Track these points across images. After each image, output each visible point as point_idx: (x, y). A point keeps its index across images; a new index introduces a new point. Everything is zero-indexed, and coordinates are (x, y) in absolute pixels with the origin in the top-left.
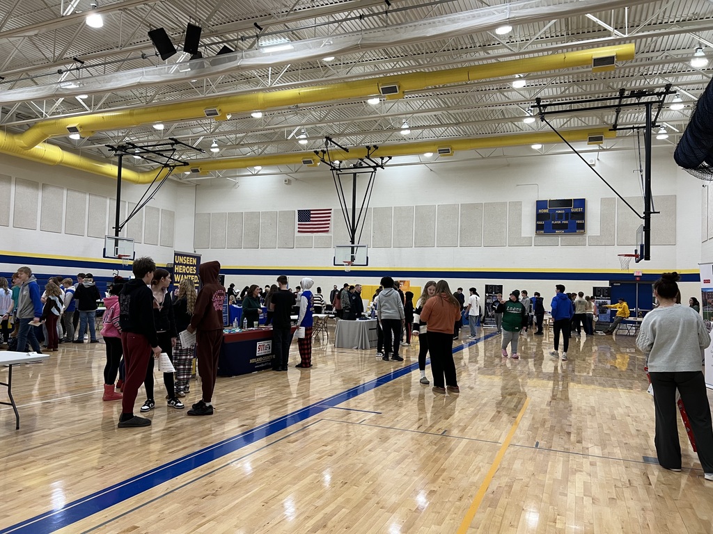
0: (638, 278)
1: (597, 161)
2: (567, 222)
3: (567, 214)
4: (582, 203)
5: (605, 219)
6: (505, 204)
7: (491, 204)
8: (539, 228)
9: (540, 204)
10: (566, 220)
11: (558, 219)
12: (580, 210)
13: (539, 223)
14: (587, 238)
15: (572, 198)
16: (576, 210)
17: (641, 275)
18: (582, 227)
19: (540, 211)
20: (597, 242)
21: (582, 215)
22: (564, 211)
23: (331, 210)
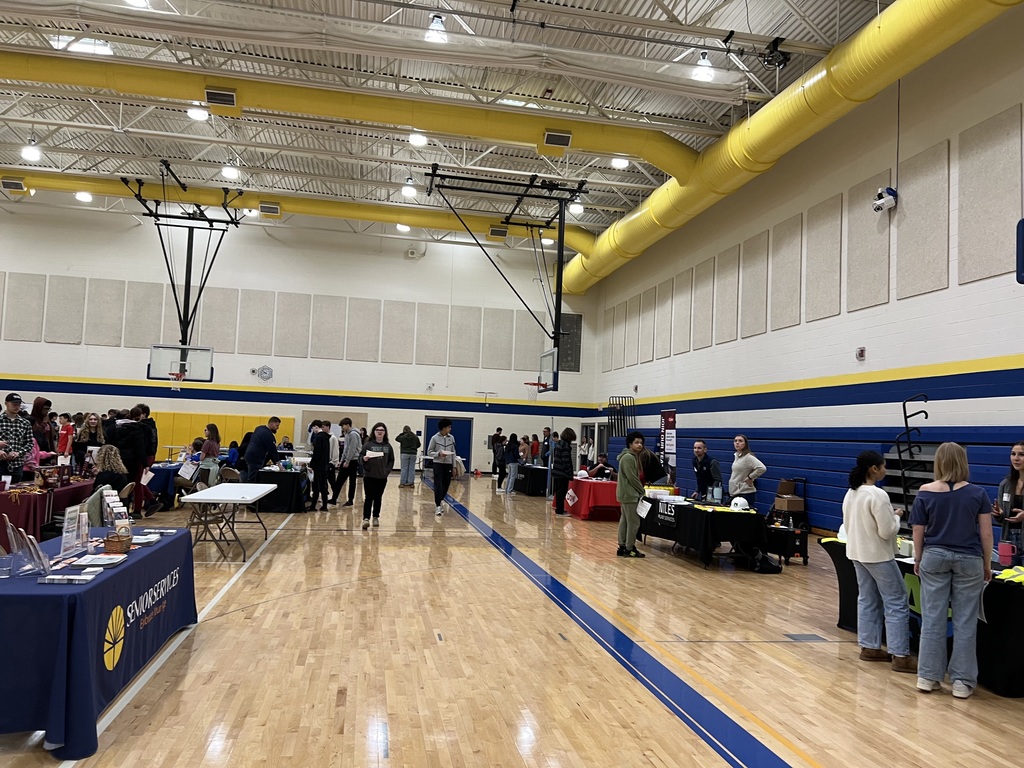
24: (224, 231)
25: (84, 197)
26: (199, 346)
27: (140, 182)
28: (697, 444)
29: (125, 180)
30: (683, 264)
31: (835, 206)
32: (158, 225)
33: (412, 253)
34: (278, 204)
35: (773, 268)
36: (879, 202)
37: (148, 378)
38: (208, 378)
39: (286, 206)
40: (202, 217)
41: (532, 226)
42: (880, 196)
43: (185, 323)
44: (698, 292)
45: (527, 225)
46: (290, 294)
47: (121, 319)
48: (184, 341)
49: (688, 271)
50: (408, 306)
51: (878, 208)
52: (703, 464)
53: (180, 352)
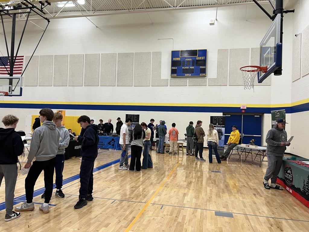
0: (243, 111)
1: (216, 22)
2: (193, 68)
3: (193, 61)
4: (204, 52)
5: (221, 66)
6: (149, 53)
7: (140, 54)
8: (173, 72)
9: (174, 54)
10: (192, 66)
11: (187, 66)
12: (203, 58)
13: (174, 68)
14: (208, 80)
15: (197, 49)
16: (200, 58)
17: (246, 108)
18: (204, 71)
19: (174, 59)
20: (215, 83)
21: (204, 62)
22: (191, 59)
23: (23, 56)
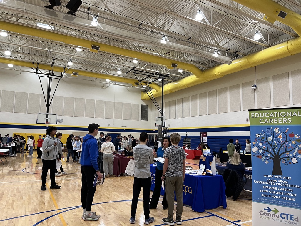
24: (60, 79)
25: (10, 65)
26: (52, 113)
27: (38, 63)
28: (237, 140)
29: (33, 63)
30: (186, 95)
31: (238, 86)
32: (39, 76)
33: (104, 87)
34: (78, 73)
35: (218, 99)
36: (253, 88)
37: (37, 123)
38: (56, 123)
39: (80, 73)
40: (53, 75)
41: (146, 83)
42: (253, 87)
43: (48, 106)
44: (192, 102)
45: (145, 82)
46: (68, 97)
47: (13, 103)
48: (48, 112)
49: (188, 97)
50: (102, 102)
51: (253, 89)
52: (238, 145)
53: (46, 115)
